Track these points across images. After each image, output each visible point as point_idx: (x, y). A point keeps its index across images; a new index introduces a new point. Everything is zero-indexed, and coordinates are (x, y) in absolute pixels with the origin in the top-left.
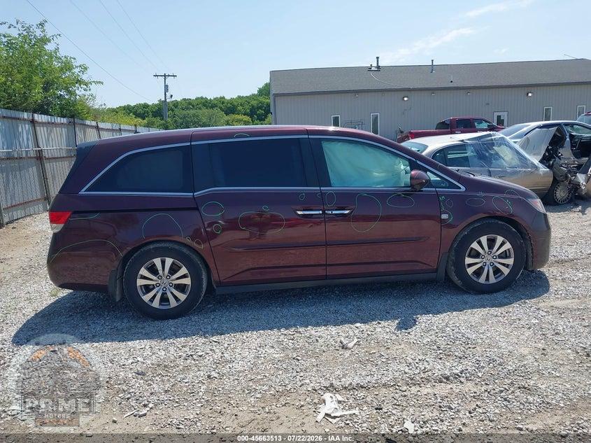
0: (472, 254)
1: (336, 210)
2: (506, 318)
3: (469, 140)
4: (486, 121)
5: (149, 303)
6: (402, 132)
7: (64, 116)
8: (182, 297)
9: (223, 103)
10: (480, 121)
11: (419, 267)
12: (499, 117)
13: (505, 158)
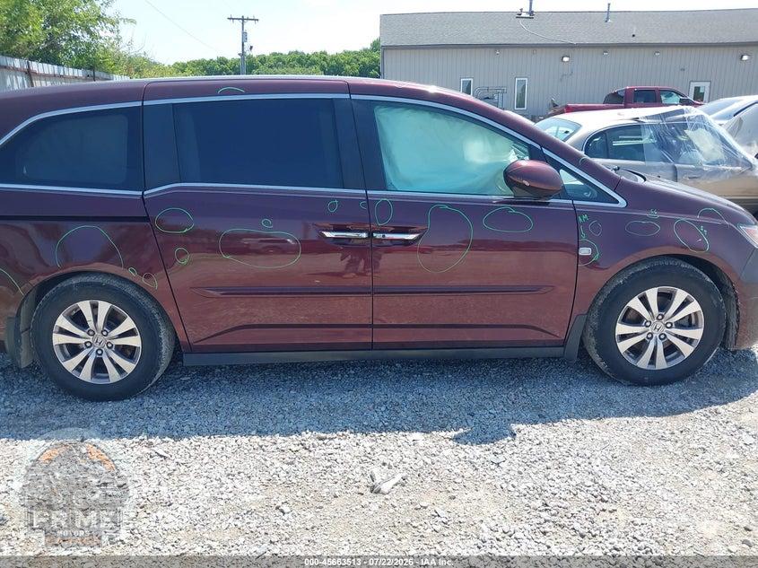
0: (629, 317)
1: (392, 232)
2: (679, 444)
3: (647, 117)
4: (678, 94)
5: (75, 374)
6: (555, 106)
7: (78, 67)
8: (129, 367)
9: (325, 59)
10: (669, 93)
11: (532, 335)
12: (697, 89)
13: (702, 148)
